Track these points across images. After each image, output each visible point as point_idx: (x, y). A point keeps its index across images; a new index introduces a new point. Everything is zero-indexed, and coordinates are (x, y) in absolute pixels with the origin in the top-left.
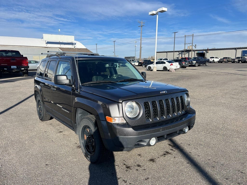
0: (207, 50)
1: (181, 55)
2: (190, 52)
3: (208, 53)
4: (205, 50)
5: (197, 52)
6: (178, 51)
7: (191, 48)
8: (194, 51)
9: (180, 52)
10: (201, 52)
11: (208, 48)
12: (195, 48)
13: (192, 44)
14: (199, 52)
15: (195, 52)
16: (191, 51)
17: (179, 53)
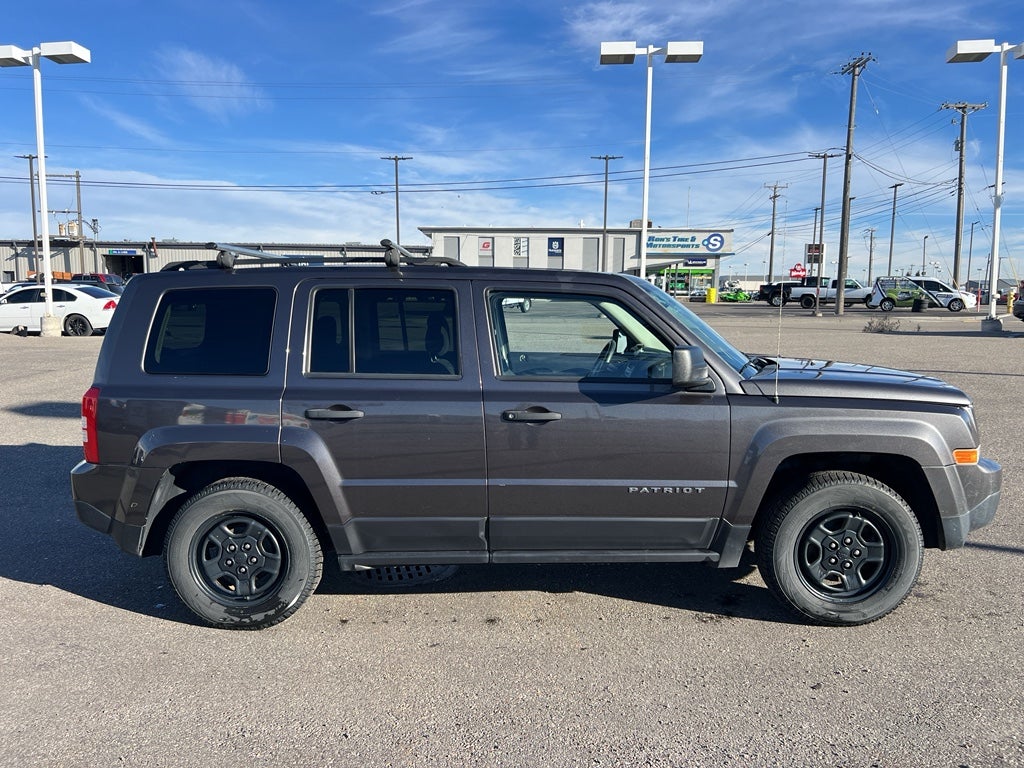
0: (150, 246)
1: (26, 259)
2: (74, 252)
3: (156, 256)
4: (142, 246)
5: (106, 251)
6: (10, 244)
7: (76, 233)
8: (91, 245)
9: (19, 249)
10: (125, 251)
11: (153, 239)
12: (95, 232)
13: (80, 217)
14: (115, 251)
15: (95, 252)
16: (75, 244)
17: (13, 252)
